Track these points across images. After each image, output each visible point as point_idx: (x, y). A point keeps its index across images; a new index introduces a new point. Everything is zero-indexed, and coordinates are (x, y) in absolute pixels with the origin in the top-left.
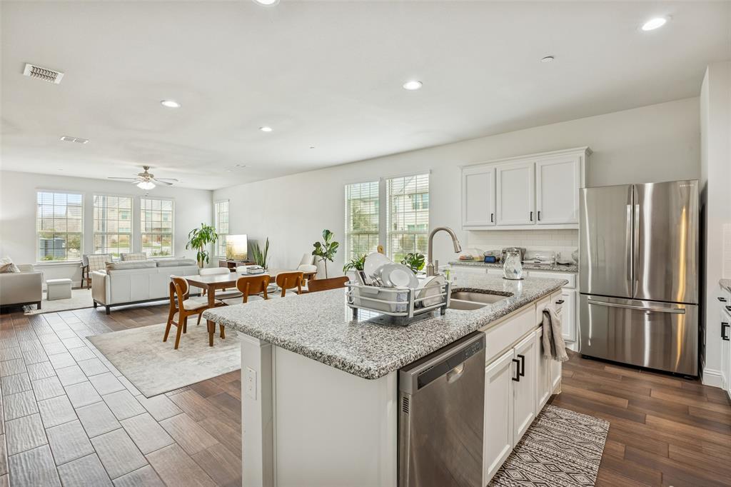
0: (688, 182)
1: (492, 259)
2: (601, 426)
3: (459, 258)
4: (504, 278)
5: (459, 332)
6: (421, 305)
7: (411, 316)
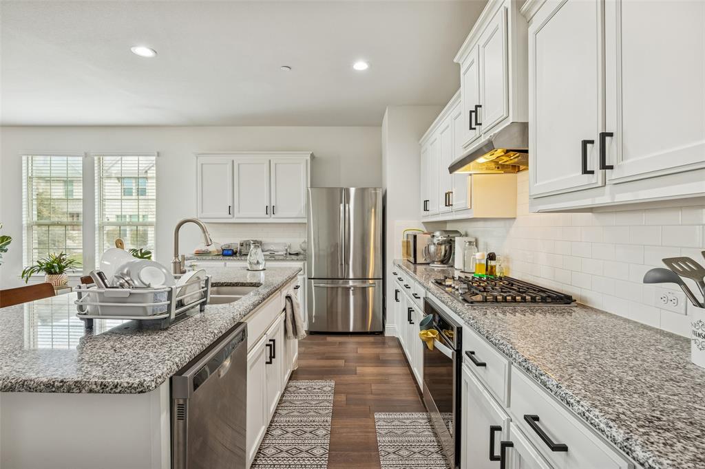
0: (375, 189)
1: (230, 252)
2: (329, 385)
3: (194, 252)
4: (248, 270)
5: (226, 325)
6: (180, 304)
7: (173, 317)
